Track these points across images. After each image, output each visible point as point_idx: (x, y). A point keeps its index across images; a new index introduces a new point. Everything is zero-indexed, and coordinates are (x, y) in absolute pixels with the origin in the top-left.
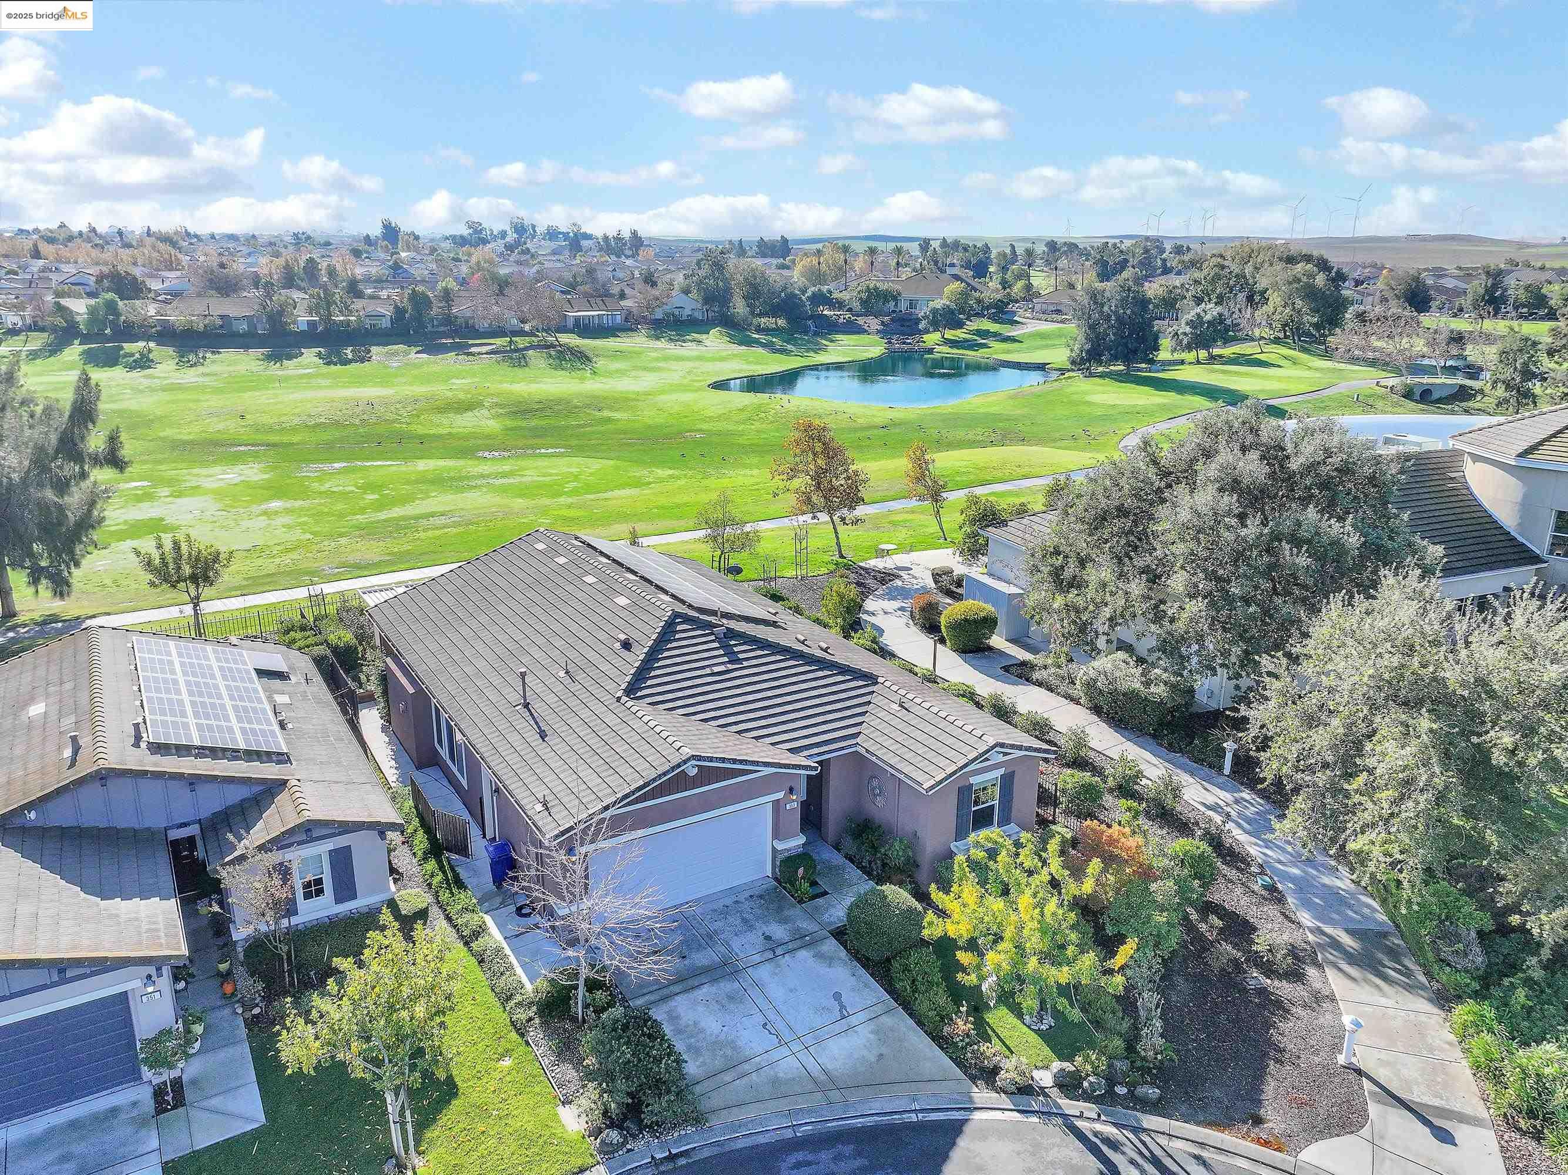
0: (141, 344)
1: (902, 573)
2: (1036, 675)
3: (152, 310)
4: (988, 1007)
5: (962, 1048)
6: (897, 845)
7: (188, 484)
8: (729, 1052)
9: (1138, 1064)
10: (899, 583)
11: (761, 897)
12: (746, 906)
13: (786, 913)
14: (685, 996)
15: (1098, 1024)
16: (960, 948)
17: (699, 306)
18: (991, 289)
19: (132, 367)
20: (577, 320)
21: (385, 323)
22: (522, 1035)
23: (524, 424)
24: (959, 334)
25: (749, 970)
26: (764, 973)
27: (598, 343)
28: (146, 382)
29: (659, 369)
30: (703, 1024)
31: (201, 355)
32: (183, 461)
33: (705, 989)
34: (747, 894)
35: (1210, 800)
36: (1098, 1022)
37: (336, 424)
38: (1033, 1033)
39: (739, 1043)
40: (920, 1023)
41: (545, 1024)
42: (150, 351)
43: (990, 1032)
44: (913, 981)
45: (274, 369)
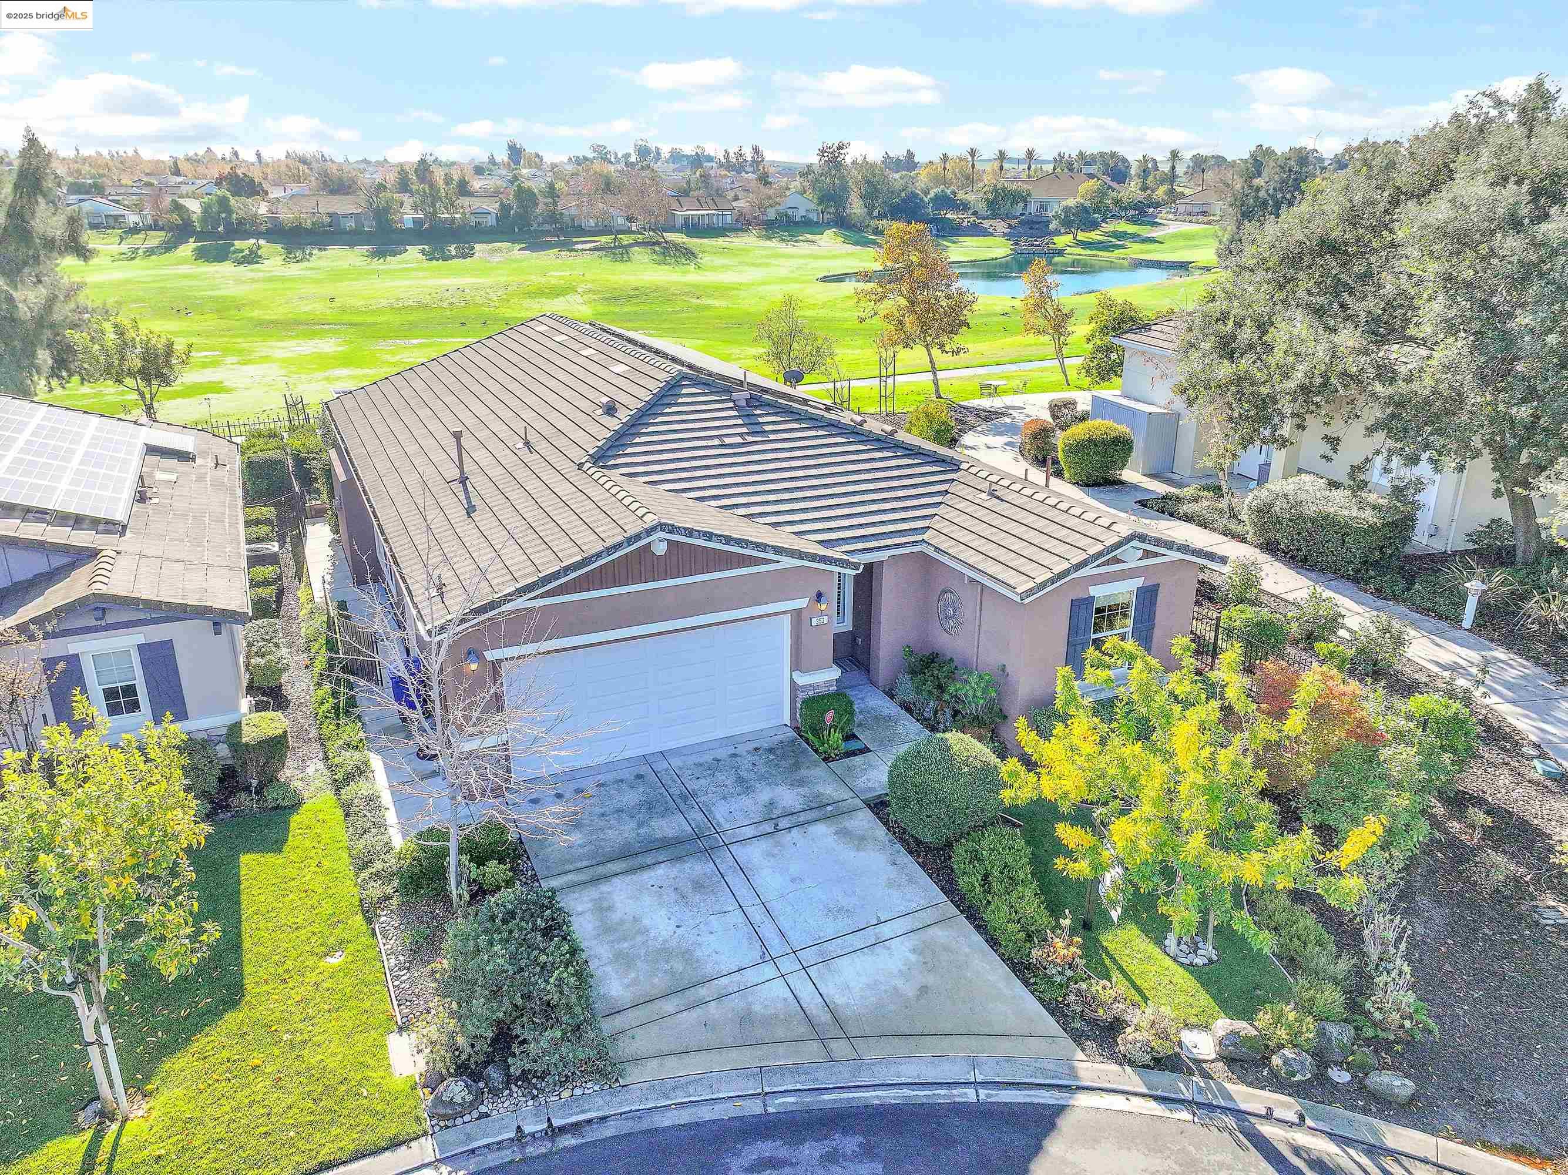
0: (252, 241)
1: (1011, 411)
2: (1185, 508)
3: (263, 209)
4: (1108, 923)
5: (1061, 985)
6: (973, 680)
7: (257, 354)
8: (679, 967)
9: (1369, 1033)
10: (1008, 420)
11: (771, 750)
12: (746, 761)
13: (803, 772)
14: (628, 879)
15: (1292, 962)
16: (1062, 818)
17: (813, 206)
18: (1132, 190)
19: (239, 262)
20: (686, 218)
21: (491, 221)
22: (369, 920)
23: (617, 309)
24: (1094, 236)
25: (732, 848)
26: (754, 854)
27: (706, 241)
28: (251, 275)
29: (767, 265)
30: (646, 922)
31: (308, 252)
32: (260, 336)
33: (660, 871)
34: (751, 746)
35: (1446, 658)
36: (1292, 960)
37: (423, 307)
38: (1180, 970)
39: (698, 953)
40: (994, 943)
41: (406, 908)
42: (259, 247)
43: (1108, 962)
44: (986, 876)
45: (378, 264)
